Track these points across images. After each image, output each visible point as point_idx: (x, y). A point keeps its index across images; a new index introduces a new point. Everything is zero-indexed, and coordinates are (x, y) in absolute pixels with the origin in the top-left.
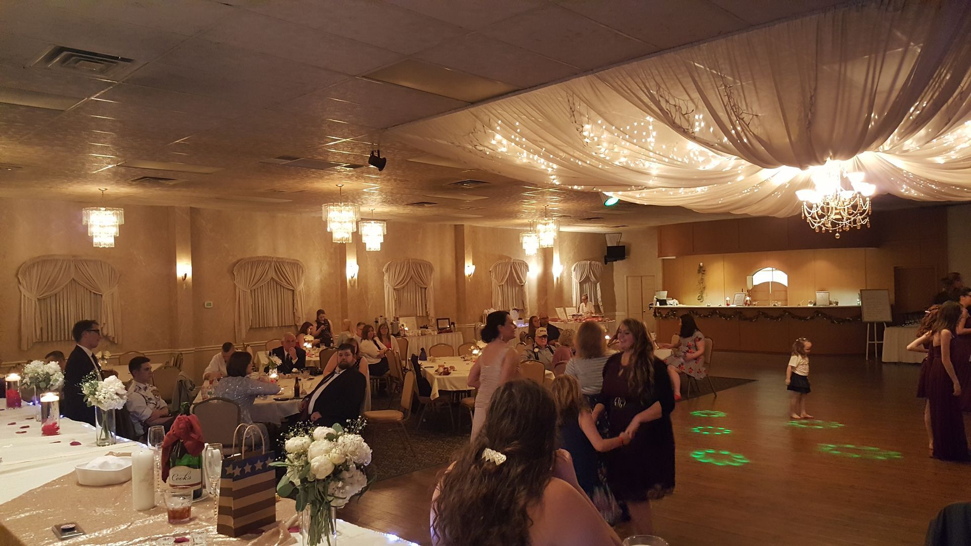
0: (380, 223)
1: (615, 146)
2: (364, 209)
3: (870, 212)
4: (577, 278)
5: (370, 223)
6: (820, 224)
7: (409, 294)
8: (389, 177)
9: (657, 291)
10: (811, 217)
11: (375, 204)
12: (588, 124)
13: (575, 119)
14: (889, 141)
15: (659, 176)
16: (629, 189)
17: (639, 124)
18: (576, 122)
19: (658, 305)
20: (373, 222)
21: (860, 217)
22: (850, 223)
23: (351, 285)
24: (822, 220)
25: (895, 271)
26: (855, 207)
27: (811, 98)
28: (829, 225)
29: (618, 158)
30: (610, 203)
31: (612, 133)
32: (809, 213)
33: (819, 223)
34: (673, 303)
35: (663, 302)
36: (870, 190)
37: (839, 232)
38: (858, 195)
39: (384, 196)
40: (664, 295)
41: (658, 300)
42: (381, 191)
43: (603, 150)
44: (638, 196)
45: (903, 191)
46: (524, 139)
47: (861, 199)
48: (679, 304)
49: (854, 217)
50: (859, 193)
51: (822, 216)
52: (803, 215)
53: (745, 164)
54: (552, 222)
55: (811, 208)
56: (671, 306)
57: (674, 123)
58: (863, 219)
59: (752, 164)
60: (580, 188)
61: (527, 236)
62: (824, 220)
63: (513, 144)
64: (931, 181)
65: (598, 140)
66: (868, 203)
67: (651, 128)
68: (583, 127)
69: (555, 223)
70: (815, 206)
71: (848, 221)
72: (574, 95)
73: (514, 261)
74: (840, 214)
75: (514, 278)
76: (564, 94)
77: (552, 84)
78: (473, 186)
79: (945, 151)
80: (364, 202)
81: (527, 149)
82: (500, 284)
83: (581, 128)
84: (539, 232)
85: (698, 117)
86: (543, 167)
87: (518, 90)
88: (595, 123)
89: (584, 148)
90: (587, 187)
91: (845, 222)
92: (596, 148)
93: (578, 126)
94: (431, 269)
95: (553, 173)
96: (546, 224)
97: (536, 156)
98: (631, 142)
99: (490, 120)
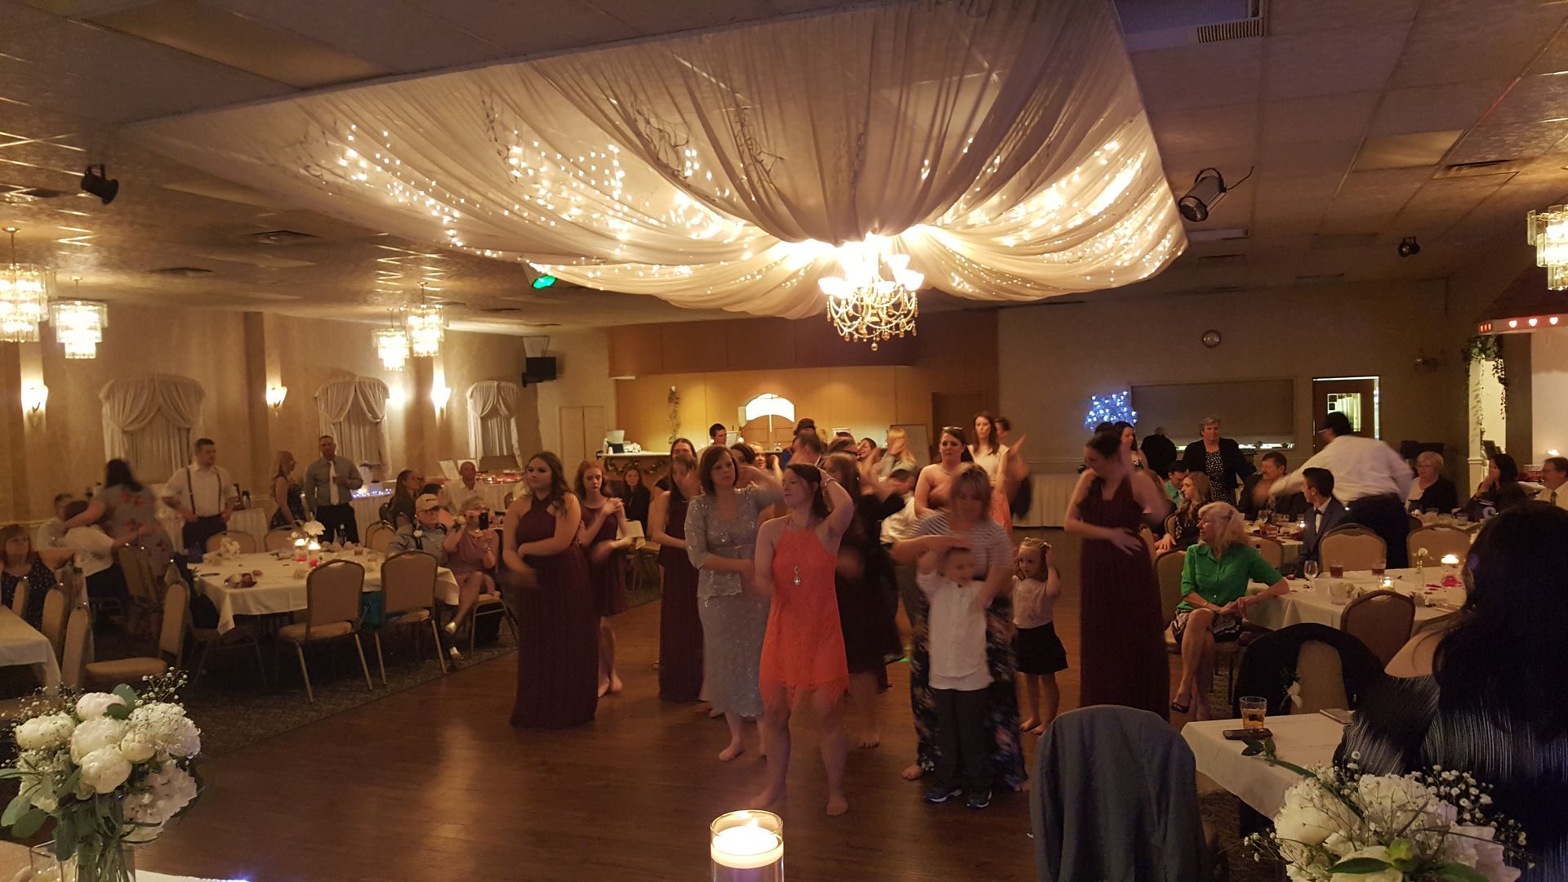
0: (94, 305)
1: (563, 187)
2: (62, 277)
3: (917, 313)
4: (476, 410)
5: (74, 304)
6: (851, 330)
7: (154, 442)
8: (118, 218)
9: (608, 431)
10: (840, 318)
11: (84, 271)
12: (517, 145)
13: (495, 134)
14: (952, 210)
15: (632, 245)
16: (574, 263)
17: (598, 155)
18: (496, 141)
19: (611, 453)
20: (78, 303)
21: (904, 321)
22: (891, 328)
23: (32, 425)
24: (854, 323)
25: (933, 397)
26: (897, 306)
27: (859, 138)
28: (864, 331)
29: (566, 209)
30: (541, 283)
31: (557, 164)
32: (837, 313)
33: (849, 327)
34: (632, 449)
35: (618, 448)
36: (914, 282)
37: (876, 342)
38: (901, 289)
39: (105, 254)
40: (619, 436)
41: (610, 445)
42: (98, 244)
43: (543, 193)
44: (591, 275)
45: (955, 284)
46: (398, 162)
47: (905, 294)
48: (642, 449)
49: (896, 319)
50: (903, 286)
51: (853, 318)
52: (829, 316)
53: (757, 232)
54: (436, 313)
55: (839, 305)
56: (631, 454)
57: (658, 159)
58: (908, 323)
59: (768, 234)
60: (495, 256)
61: (386, 336)
62: (856, 324)
63: (379, 169)
64: (990, 272)
65: (535, 175)
66: (914, 300)
67: (616, 163)
68: (509, 150)
69: (440, 313)
70: (843, 302)
71: (889, 326)
72: (494, 94)
73: (362, 380)
74: (877, 315)
75: (362, 409)
76: (475, 89)
77: (454, 71)
78: (287, 241)
79: (1015, 229)
80: (61, 263)
81: (405, 179)
82: (336, 421)
83: (506, 152)
84: (412, 328)
85: (690, 153)
86: (435, 213)
87: (391, 74)
88: (529, 145)
89: (510, 187)
90: (508, 253)
91: (884, 328)
92: (532, 188)
93: (500, 148)
94: (199, 394)
95: (451, 225)
96: (423, 316)
97: (422, 193)
98: (588, 184)
99: (335, 123)
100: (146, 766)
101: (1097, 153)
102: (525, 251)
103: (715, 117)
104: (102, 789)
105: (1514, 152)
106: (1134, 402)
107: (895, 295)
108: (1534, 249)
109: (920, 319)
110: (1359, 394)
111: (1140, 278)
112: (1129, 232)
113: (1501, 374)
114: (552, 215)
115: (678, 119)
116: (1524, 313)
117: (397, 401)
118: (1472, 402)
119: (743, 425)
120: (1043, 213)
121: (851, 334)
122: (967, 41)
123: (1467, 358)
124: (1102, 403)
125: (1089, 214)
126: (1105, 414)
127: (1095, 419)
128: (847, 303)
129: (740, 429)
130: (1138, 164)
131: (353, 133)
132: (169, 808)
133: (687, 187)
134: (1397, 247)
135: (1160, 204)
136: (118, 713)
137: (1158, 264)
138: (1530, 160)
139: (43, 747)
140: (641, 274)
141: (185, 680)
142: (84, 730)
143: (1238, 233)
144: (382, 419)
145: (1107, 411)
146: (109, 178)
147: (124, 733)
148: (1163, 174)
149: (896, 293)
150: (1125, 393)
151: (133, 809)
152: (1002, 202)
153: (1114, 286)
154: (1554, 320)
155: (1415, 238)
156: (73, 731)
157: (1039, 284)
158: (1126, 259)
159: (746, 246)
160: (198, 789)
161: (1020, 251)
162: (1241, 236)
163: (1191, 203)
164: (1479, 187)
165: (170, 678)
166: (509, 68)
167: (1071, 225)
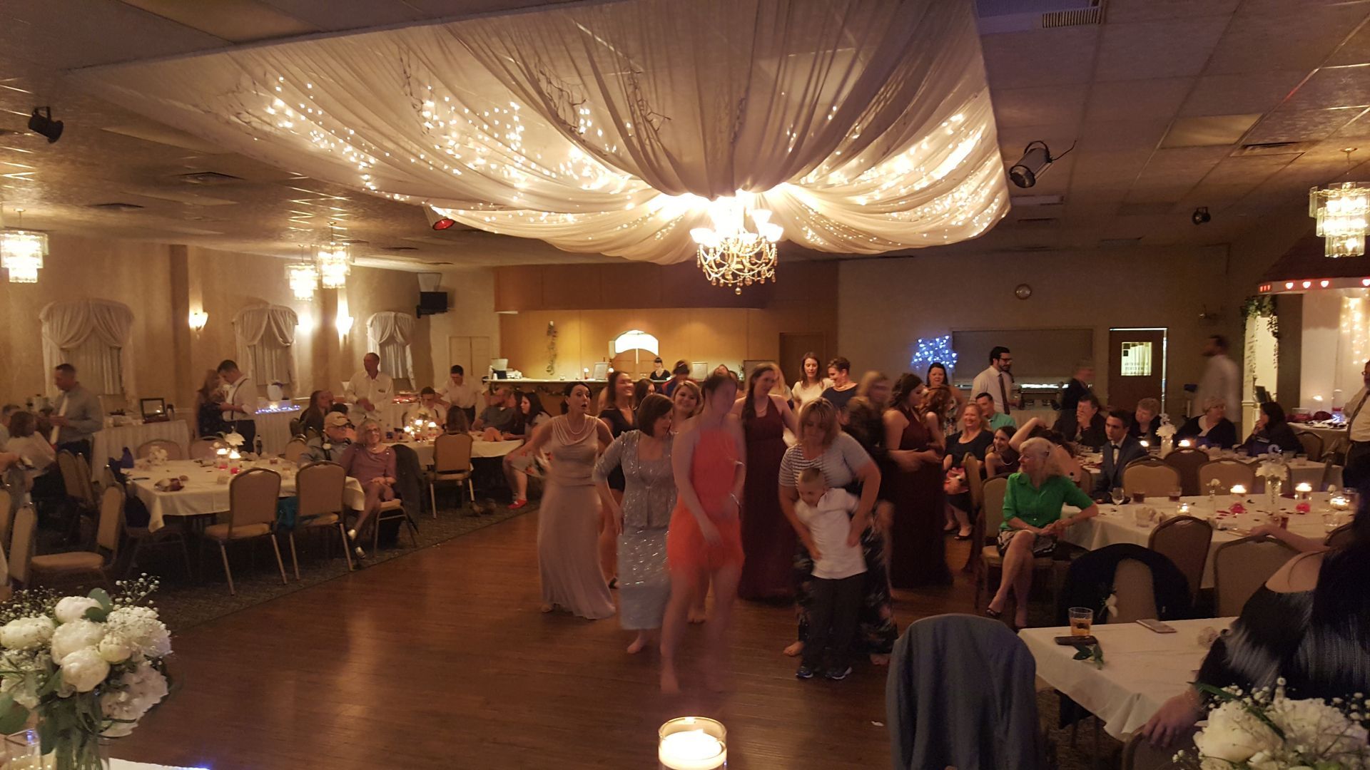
0: (37, 235)
1: (470, 138)
2: (8, 209)
3: (776, 262)
4: (375, 337)
5: (17, 233)
6: (717, 276)
7: (89, 359)
8: (62, 156)
9: (494, 359)
10: (708, 265)
11: (27, 202)
12: (430, 99)
13: (411, 89)
14: (817, 170)
15: (528, 193)
16: (472, 207)
18: (411, 95)
19: (495, 378)
20: (22, 232)
21: (765, 269)
22: (753, 275)
24: (721, 269)
25: (780, 337)
26: (759, 255)
27: (740, 103)
28: (729, 277)
29: (472, 158)
30: (441, 225)
31: (465, 117)
32: (706, 260)
33: (716, 273)
34: (515, 376)
35: (501, 374)
36: (774, 234)
37: (740, 287)
38: (764, 241)
39: (47, 189)
40: (503, 364)
41: (495, 371)
43: (452, 144)
44: (487, 219)
45: (808, 237)
46: (321, 112)
47: (767, 246)
49: (757, 267)
50: (765, 237)
51: (719, 265)
52: (699, 263)
53: (641, 184)
54: (343, 250)
55: (707, 252)
58: (769, 270)
59: (650, 187)
60: (402, 199)
61: (299, 270)
62: (723, 270)
63: (303, 118)
64: (838, 226)
65: (445, 127)
66: (774, 250)
67: (516, 118)
68: (422, 103)
69: (346, 250)
70: (711, 251)
71: (751, 273)
72: (411, 53)
73: (275, 308)
74: (742, 263)
75: (274, 335)
76: (394, 48)
77: (375, 31)
78: (213, 181)
79: (866, 190)
80: (6, 196)
81: (327, 127)
82: (250, 344)
83: (419, 104)
84: (321, 263)
85: (584, 111)
86: (353, 159)
87: (319, 32)
88: (441, 99)
89: (421, 136)
90: (414, 197)
91: (747, 275)
92: (442, 139)
93: (415, 102)
94: (129, 317)
95: (366, 170)
96: (332, 252)
97: (341, 141)
98: (492, 136)
99: (265, 75)
100: (123, 667)
101: (944, 124)
102: (431, 196)
103: (610, 78)
104: (82, 687)
105: (1304, 135)
106: (954, 345)
107: (758, 246)
108: (1314, 221)
109: (778, 268)
110: (1150, 344)
111: (970, 236)
112: (965, 196)
113: (1275, 329)
114: (460, 165)
115: (578, 81)
116: (1299, 276)
117: (305, 327)
118: (1247, 353)
119: (613, 357)
120: (894, 175)
121: (718, 280)
122: (839, 20)
123: (1245, 314)
124: (927, 345)
125: (933, 177)
126: (930, 355)
127: (920, 359)
128: (715, 252)
129: (611, 361)
130: (978, 136)
131: (281, 84)
132: (142, 706)
133: (583, 143)
134: (1192, 214)
135: (993, 170)
136: (96, 616)
137: (986, 225)
138: (1314, 143)
139: (25, 648)
140: (532, 220)
141: (156, 585)
142: (63, 632)
143: (1055, 199)
144: (291, 343)
145: (931, 352)
146: (55, 119)
147: (102, 636)
148: (997, 145)
149: (759, 243)
150: (947, 337)
151: (110, 706)
152: (860, 165)
153: (947, 243)
154: (1325, 283)
155: (1206, 208)
156: (53, 633)
157: (882, 239)
158: (960, 219)
159: (629, 197)
160: (168, 687)
161: (869, 210)
162: (1056, 202)
163: (1021, 171)
164: (1266, 165)
165: (142, 583)
166: (426, 29)
167: (917, 187)
